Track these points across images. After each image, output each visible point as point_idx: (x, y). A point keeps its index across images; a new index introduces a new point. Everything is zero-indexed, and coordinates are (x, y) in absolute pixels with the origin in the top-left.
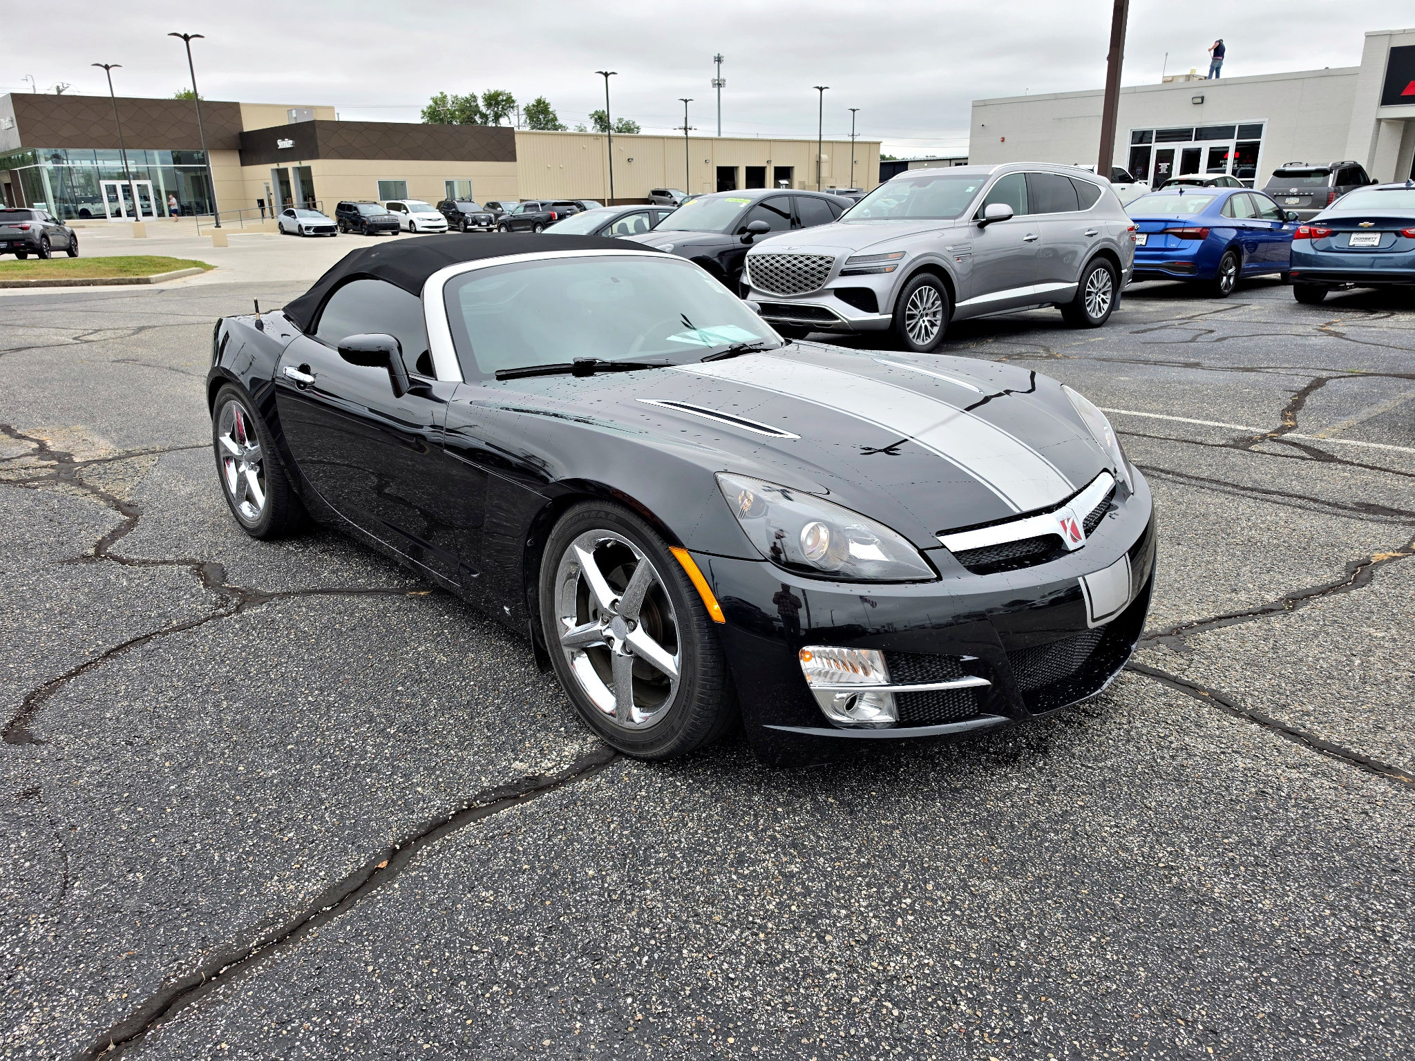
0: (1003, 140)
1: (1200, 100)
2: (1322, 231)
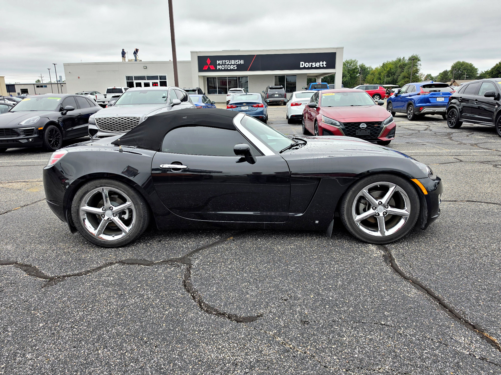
0: (79, 78)
1: (146, 68)
2: (234, 106)
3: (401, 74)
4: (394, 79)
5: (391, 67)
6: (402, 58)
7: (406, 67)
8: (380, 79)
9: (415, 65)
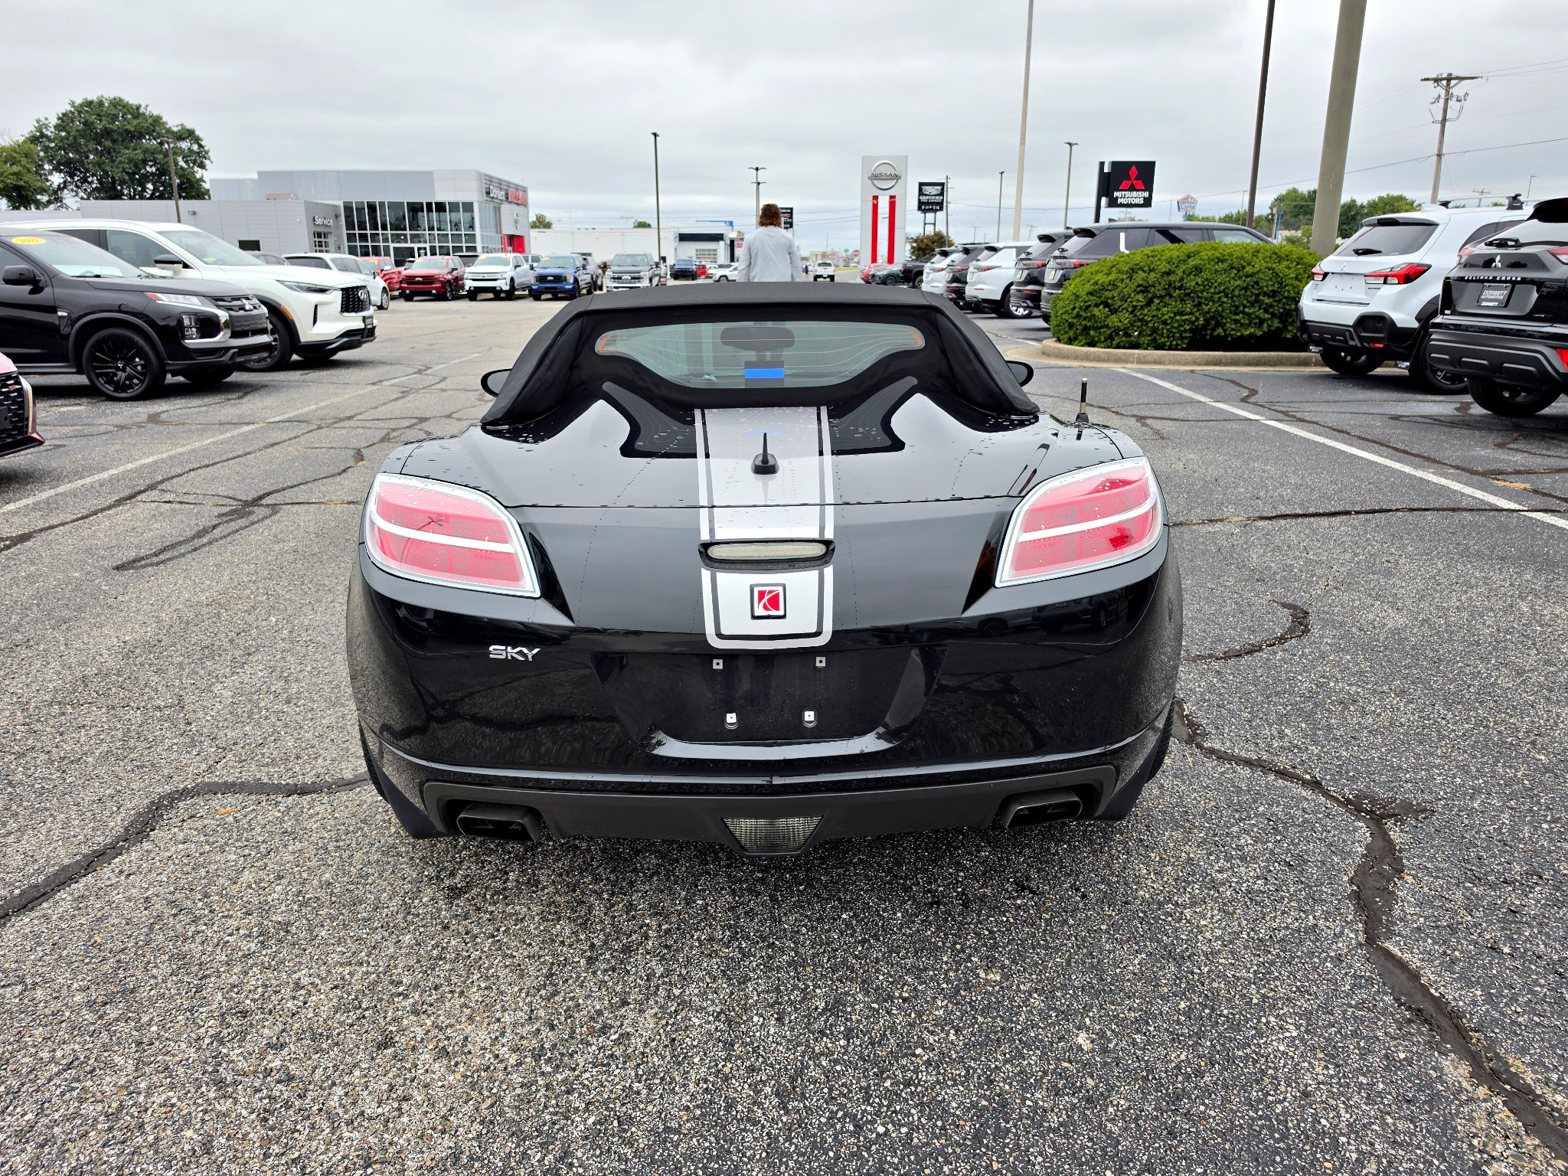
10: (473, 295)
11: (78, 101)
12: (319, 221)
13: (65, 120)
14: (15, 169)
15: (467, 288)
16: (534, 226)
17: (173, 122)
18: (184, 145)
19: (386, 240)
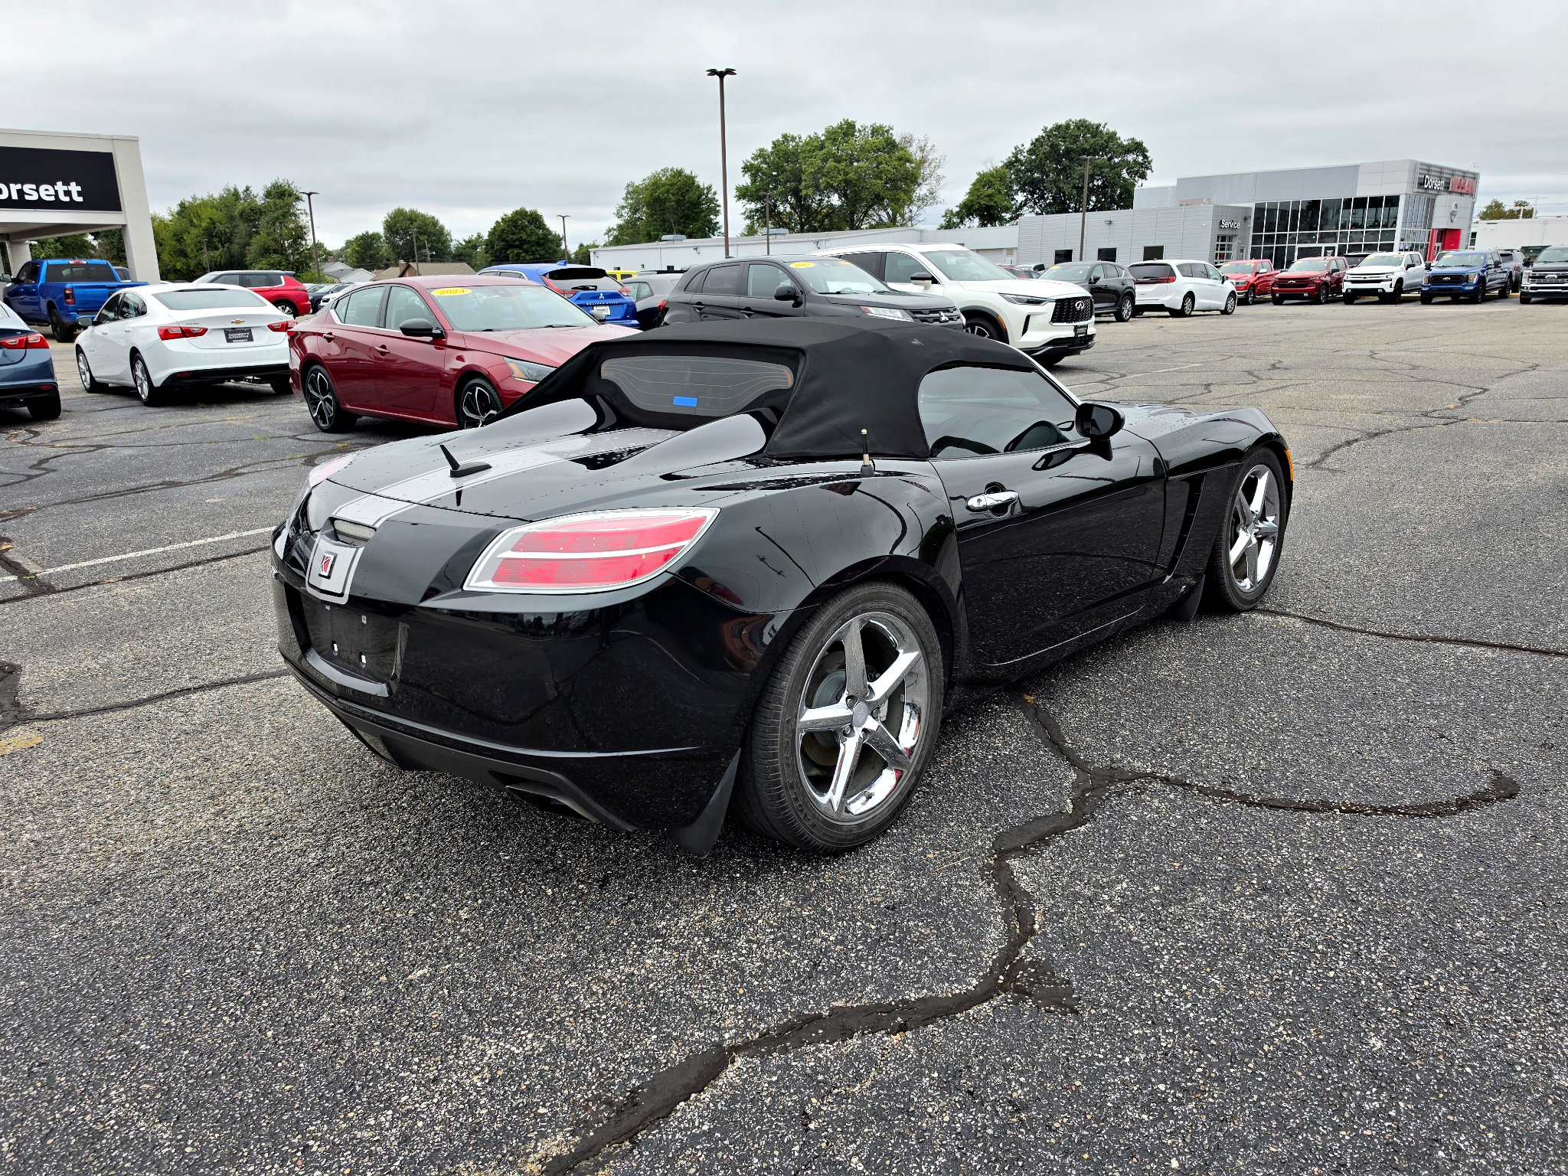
3: (253, 240)
4: (232, 256)
5: (215, 218)
6: (241, 189)
7: (263, 221)
8: (186, 256)
9: (287, 214)
10: (1351, 298)
11: (1050, 127)
12: (1225, 225)
13: (1037, 143)
14: (990, 191)
15: (1344, 291)
16: (1485, 216)
17: (1124, 137)
18: (1130, 157)
19: (1292, 240)
